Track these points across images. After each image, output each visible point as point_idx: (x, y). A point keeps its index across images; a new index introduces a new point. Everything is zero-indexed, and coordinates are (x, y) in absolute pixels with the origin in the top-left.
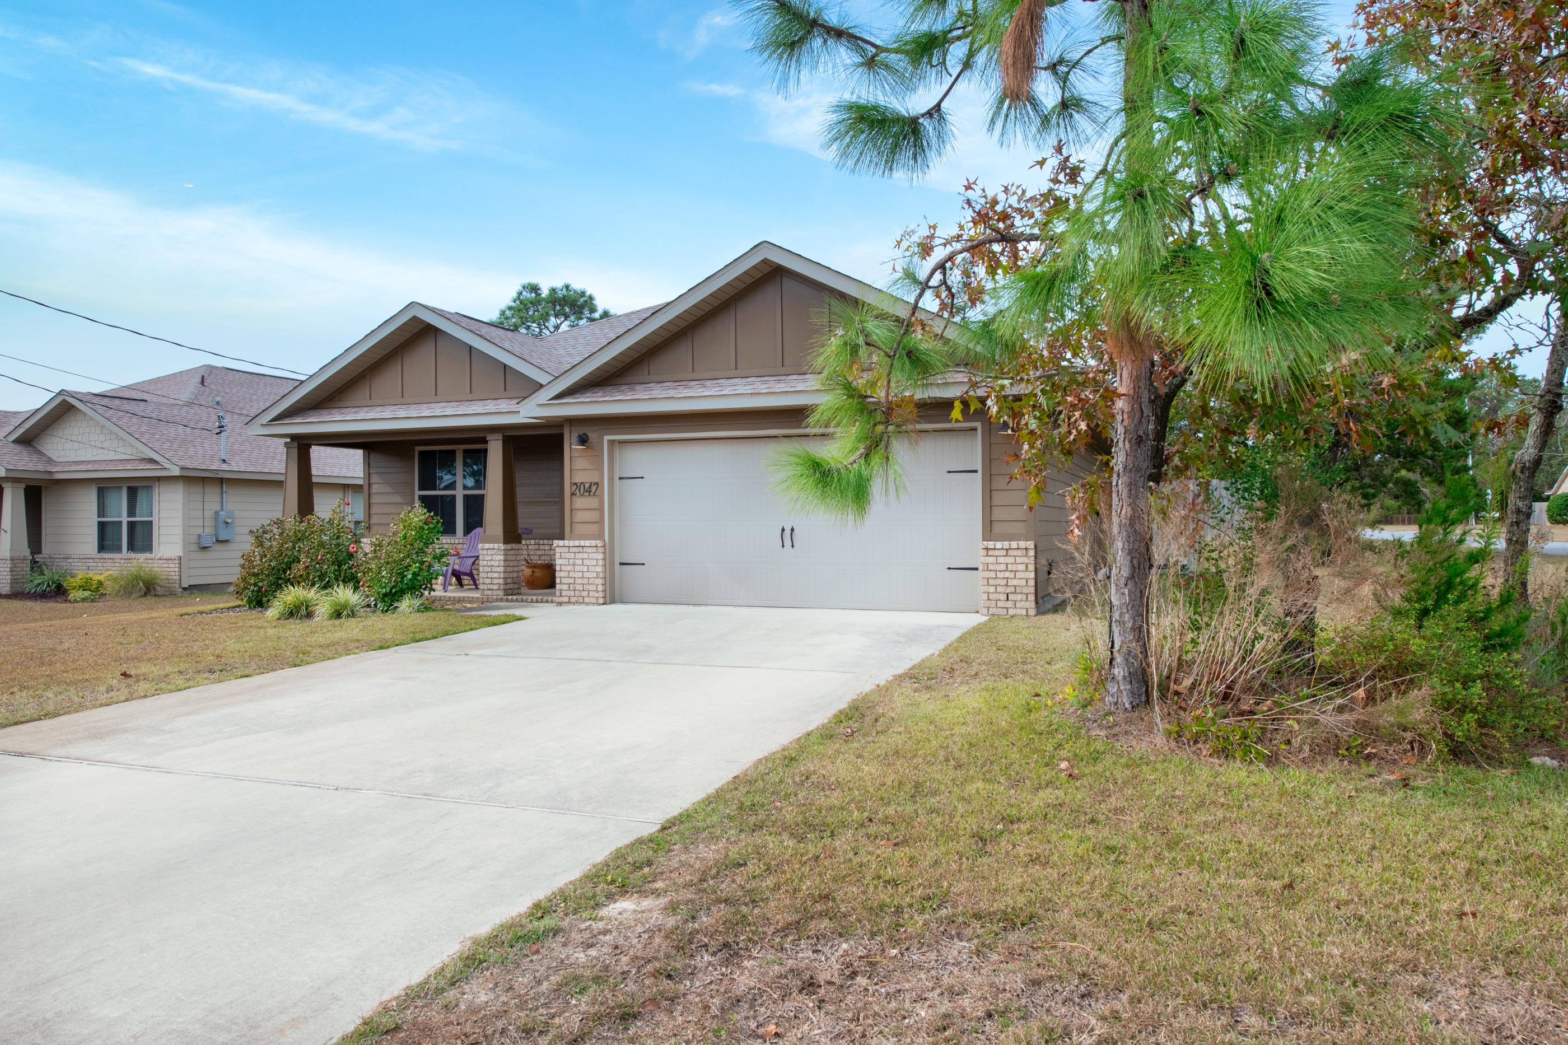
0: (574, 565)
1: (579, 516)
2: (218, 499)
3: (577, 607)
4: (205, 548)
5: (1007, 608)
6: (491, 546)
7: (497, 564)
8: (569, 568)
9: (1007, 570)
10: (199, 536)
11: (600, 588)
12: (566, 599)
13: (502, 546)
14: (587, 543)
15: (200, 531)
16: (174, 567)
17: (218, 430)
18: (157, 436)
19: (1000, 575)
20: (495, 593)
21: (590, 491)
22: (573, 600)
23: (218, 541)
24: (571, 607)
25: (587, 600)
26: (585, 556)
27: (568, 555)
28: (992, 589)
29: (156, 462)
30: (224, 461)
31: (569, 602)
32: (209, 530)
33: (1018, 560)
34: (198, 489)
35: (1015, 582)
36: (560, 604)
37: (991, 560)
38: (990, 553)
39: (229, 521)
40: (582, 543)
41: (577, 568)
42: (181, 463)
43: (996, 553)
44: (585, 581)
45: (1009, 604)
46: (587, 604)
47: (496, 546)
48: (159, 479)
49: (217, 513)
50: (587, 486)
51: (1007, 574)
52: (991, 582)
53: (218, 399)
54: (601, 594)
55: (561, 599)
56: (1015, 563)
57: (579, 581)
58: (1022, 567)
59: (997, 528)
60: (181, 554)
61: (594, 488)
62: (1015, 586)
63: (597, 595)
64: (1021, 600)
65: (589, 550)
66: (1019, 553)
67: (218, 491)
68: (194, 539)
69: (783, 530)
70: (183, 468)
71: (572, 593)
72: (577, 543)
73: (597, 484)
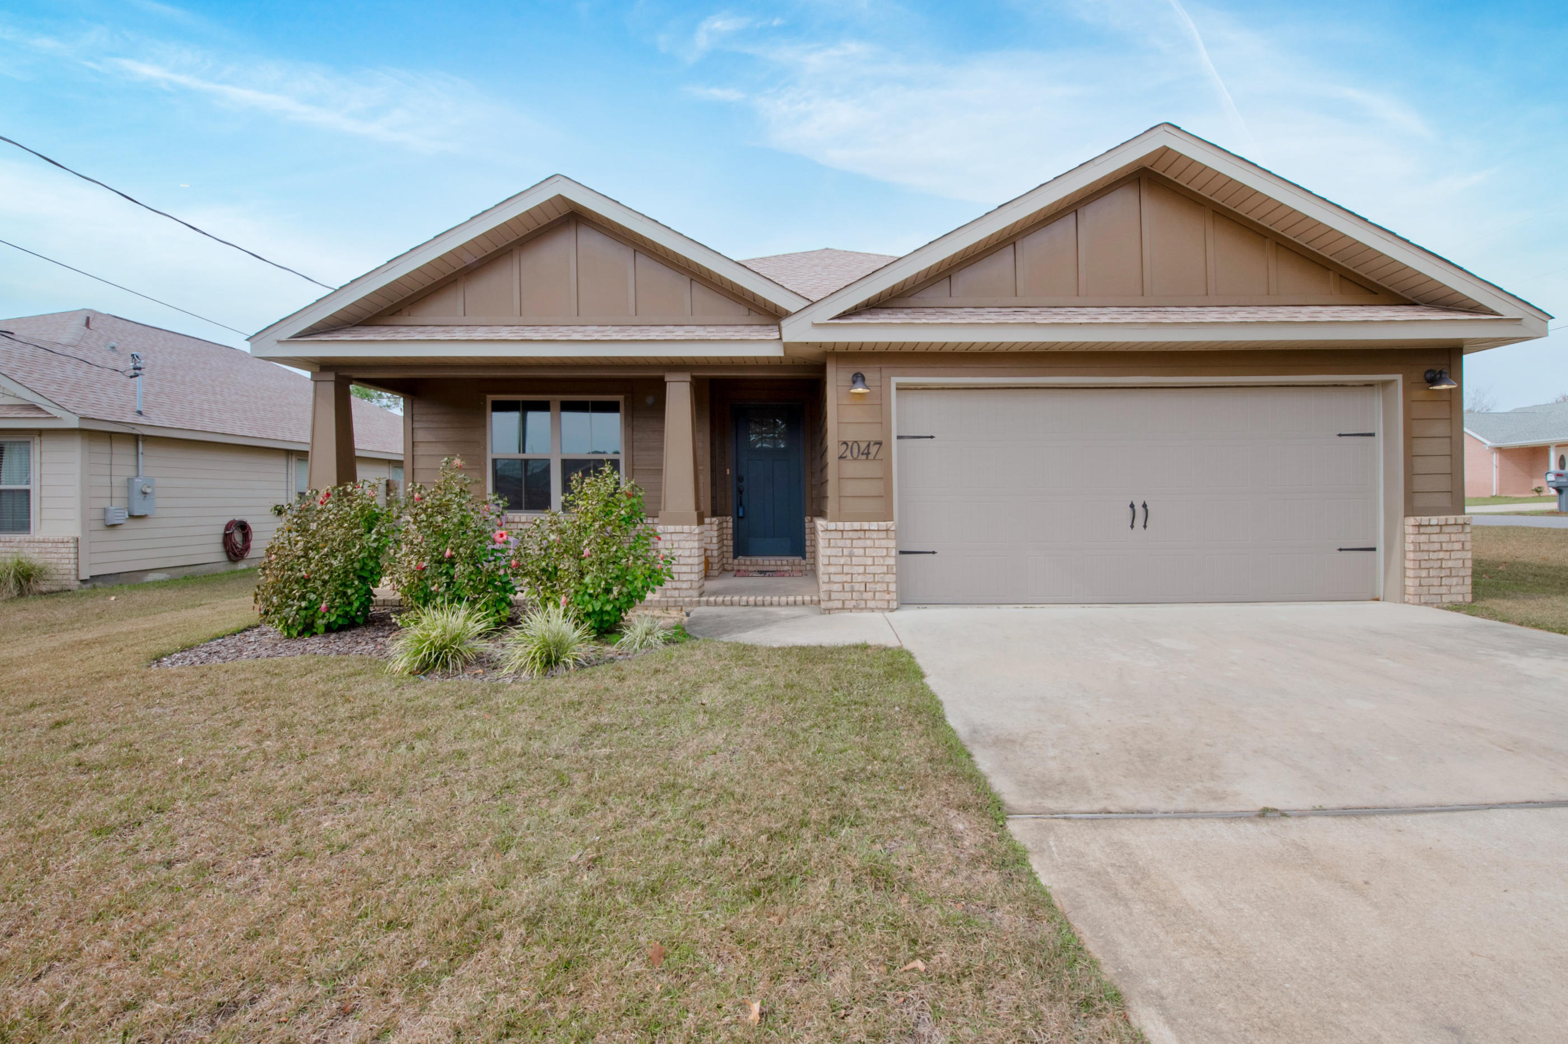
0: (851, 556)
1: (850, 488)
2: (132, 461)
3: (854, 614)
4: (113, 526)
5: (1441, 595)
6: (679, 528)
7: (687, 553)
8: (842, 561)
9: (1441, 550)
10: (105, 511)
11: (893, 587)
12: (839, 604)
13: (696, 529)
14: (874, 526)
15: (106, 503)
16: (68, 552)
17: (132, 373)
18: (36, 376)
19: (1432, 556)
20: (684, 593)
21: (868, 454)
22: (849, 604)
23: (132, 517)
24: (846, 614)
25: (871, 604)
26: (869, 543)
27: (841, 543)
28: (1424, 573)
29: (39, 409)
30: (140, 413)
31: (843, 608)
32: (118, 503)
33: (1454, 538)
34: (101, 450)
35: (1450, 564)
36: (829, 610)
37: (1423, 538)
38: (1422, 530)
39: (149, 490)
40: (866, 525)
41: (855, 560)
42: (81, 412)
43: (1428, 530)
44: (870, 578)
45: (1444, 590)
46: (872, 610)
47: (686, 528)
48: (40, 432)
49: (130, 480)
50: (863, 446)
51: (1441, 555)
52: (1424, 564)
53: (114, 344)
54: (894, 596)
55: (830, 605)
56: (1450, 541)
57: (860, 578)
58: (1457, 546)
59: (1420, 501)
60: (78, 534)
61: (873, 449)
62: (1450, 568)
63: (887, 597)
64: (1457, 585)
65: (875, 535)
66: (1454, 529)
67: (132, 451)
68: (97, 514)
69: (1132, 506)
70: (83, 418)
71: (848, 595)
72: (857, 525)
73: (880, 443)
